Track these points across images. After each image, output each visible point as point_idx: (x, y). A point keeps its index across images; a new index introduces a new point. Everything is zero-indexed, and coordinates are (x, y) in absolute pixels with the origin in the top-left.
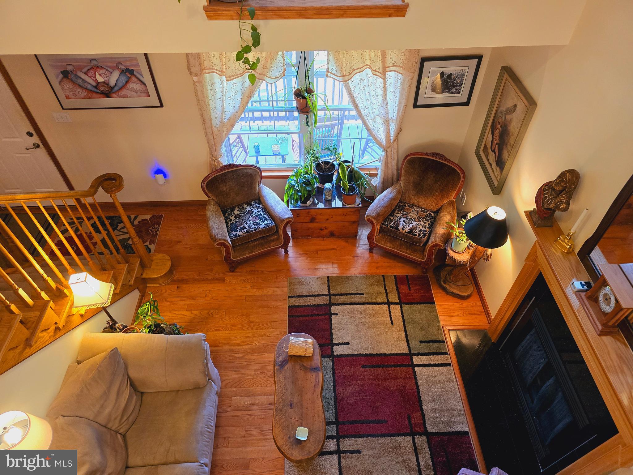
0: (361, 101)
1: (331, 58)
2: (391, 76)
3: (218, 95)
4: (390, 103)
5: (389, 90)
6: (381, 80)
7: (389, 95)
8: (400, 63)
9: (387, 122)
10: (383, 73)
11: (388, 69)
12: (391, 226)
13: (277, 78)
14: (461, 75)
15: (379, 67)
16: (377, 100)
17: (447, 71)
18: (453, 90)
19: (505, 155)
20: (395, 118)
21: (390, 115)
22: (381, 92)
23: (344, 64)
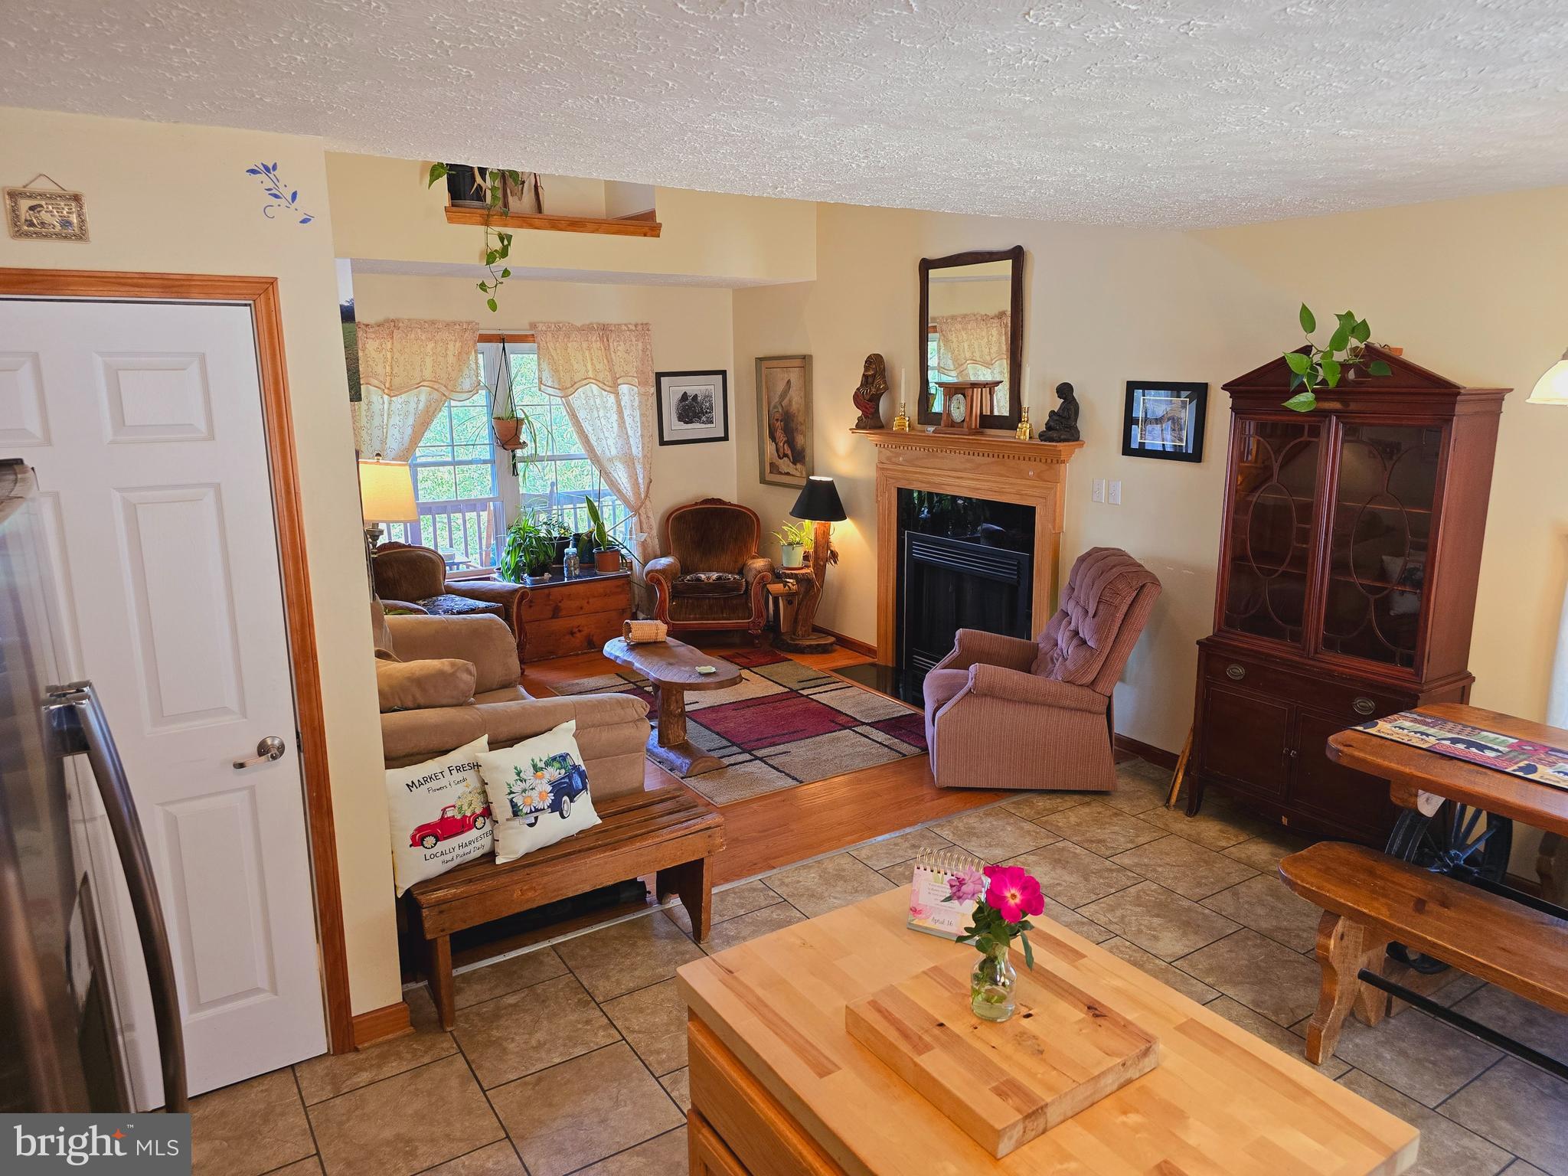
0: (590, 429)
1: (544, 366)
2: (624, 389)
3: (376, 422)
4: (630, 433)
5: (626, 413)
6: (612, 398)
7: (628, 420)
8: (633, 372)
9: (629, 461)
10: (614, 388)
11: (619, 381)
12: (688, 580)
13: (471, 391)
14: (708, 397)
15: (609, 380)
16: (611, 429)
17: (691, 390)
18: (704, 418)
19: (800, 440)
20: (640, 455)
21: (634, 451)
22: (615, 417)
23: (562, 374)
